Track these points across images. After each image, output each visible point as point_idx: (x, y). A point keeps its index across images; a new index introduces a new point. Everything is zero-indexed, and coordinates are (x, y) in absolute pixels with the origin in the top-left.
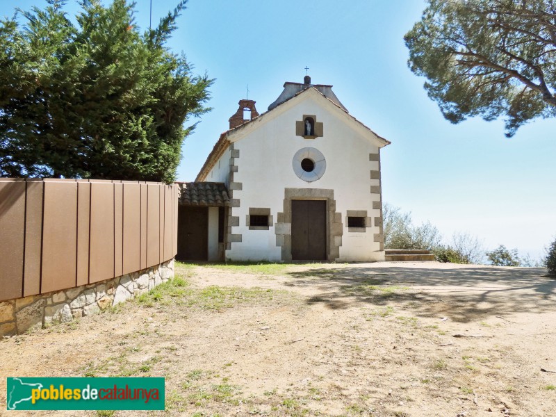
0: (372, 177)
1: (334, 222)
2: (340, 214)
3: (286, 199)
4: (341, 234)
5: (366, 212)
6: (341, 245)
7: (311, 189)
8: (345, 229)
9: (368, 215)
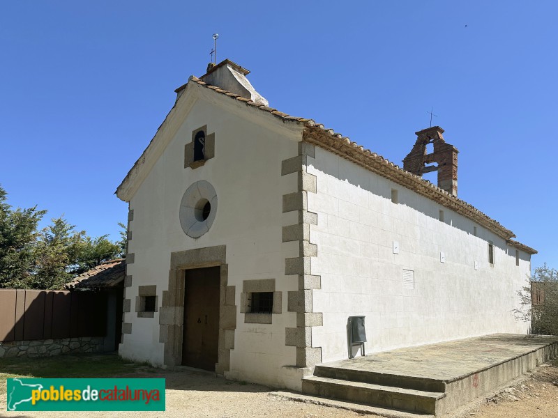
0: (286, 210)
1: (225, 304)
2: (233, 288)
3: (172, 269)
4: (233, 327)
5: (273, 281)
6: (233, 348)
7: (199, 249)
8: (240, 317)
9: (278, 289)
